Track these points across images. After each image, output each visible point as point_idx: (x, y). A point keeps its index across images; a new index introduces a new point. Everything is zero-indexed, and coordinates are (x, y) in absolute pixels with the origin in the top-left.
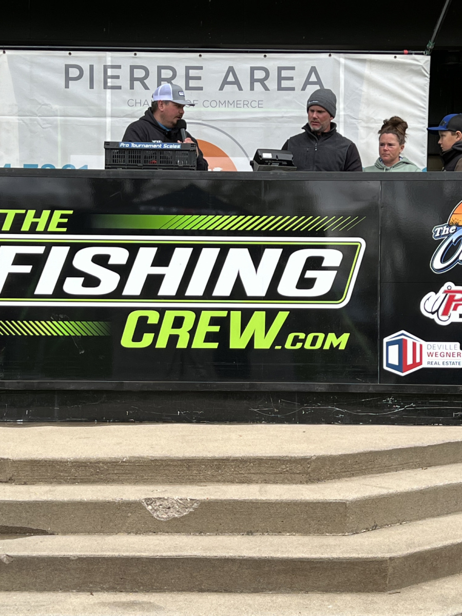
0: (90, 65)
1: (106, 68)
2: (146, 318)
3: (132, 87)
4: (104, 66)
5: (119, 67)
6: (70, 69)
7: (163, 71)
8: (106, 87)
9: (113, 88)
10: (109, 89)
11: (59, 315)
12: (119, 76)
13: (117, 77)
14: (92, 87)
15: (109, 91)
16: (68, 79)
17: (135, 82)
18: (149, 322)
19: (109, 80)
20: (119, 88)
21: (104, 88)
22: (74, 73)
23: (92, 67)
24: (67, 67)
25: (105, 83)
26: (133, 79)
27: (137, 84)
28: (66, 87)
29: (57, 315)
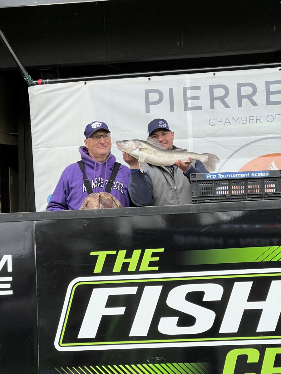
0: (170, 89)
1: (185, 90)
2: (246, 357)
3: (212, 107)
4: (183, 88)
5: (198, 88)
6: (150, 94)
7: (242, 88)
8: (186, 108)
9: (193, 109)
10: (190, 110)
11: (155, 357)
12: (199, 97)
13: (197, 98)
14: (172, 109)
15: (189, 112)
16: (148, 104)
17: (215, 101)
18: (249, 361)
19: (189, 102)
20: (200, 108)
21: (184, 110)
22: (154, 97)
23: (171, 91)
24: (147, 92)
25: (186, 104)
26: (213, 99)
27: (217, 103)
28: (146, 112)
29: (153, 358)
